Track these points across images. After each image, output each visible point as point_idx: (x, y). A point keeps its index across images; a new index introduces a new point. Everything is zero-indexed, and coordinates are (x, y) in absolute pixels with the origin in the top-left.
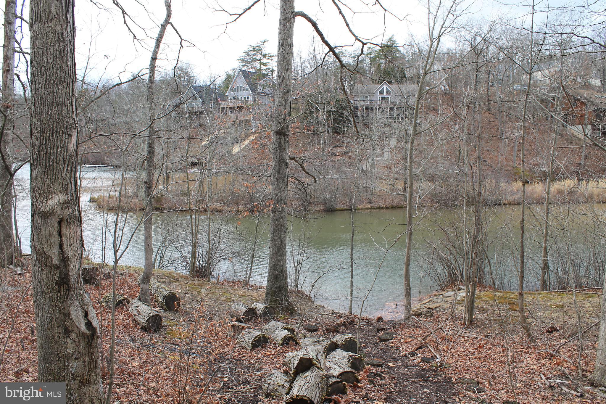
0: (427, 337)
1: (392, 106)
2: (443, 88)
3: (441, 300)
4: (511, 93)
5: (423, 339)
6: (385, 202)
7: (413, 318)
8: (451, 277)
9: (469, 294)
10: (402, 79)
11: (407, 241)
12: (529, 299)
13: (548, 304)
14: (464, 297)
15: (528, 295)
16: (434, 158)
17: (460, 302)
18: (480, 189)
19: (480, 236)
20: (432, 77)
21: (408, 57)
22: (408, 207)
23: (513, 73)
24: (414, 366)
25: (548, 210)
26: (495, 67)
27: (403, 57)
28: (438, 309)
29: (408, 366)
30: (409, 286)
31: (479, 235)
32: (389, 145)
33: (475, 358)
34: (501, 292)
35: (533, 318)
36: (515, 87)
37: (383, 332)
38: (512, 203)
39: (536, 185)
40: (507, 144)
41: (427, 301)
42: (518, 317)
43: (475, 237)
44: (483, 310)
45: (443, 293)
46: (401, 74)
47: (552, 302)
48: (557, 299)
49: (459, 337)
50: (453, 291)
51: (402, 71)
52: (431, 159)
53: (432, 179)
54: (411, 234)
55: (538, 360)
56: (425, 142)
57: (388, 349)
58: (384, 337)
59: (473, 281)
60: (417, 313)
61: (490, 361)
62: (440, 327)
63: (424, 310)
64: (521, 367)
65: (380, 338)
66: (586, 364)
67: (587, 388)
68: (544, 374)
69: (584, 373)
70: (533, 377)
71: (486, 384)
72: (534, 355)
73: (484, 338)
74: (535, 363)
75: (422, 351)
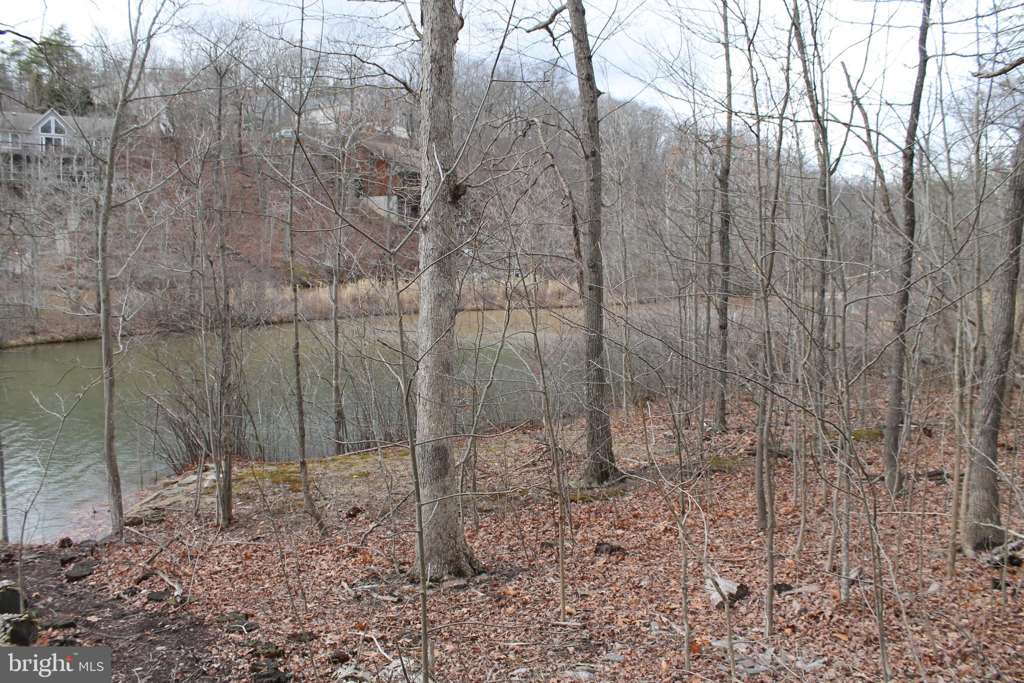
0: (155, 557)
1: (67, 155)
2: (162, 127)
3: (177, 491)
4: (277, 143)
5: (148, 563)
6: (63, 331)
7: (129, 530)
8: (191, 451)
9: (221, 476)
10: (86, 106)
11: (106, 395)
12: (315, 469)
13: (346, 474)
14: (215, 481)
15: (316, 465)
16: (151, 249)
17: (209, 491)
18: (227, 299)
19: (232, 379)
20: (142, 107)
21: (98, 66)
22: (103, 336)
23: (280, 110)
24: (137, 612)
25: (337, 328)
26: (250, 98)
27: (86, 67)
28: (171, 508)
29: (124, 615)
30: (117, 475)
31: (229, 375)
32: (65, 226)
33: (240, 577)
34: (273, 465)
35: (325, 499)
36: (283, 132)
37: (73, 565)
38: (284, 320)
39: (321, 290)
40: (272, 226)
41: (152, 497)
42: (302, 500)
43: (224, 379)
44: (247, 498)
45: (179, 479)
46: (84, 98)
47: (353, 470)
48: (360, 464)
49: (210, 549)
50: (195, 473)
51: (86, 92)
52: (146, 251)
53: (148, 286)
54: (112, 384)
55: (337, 561)
56: (132, 221)
57: (86, 593)
58: (76, 573)
59: (227, 452)
60: (136, 520)
61: (263, 577)
62: (176, 536)
63: (146, 513)
64: (313, 577)
65: (67, 577)
66: (404, 553)
67: (406, 587)
68: (346, 581)
69: (402, 567)
70: (331, 589)
71: (260, 615)
72: (330, 556)
73: (252, 542)
74: (333, 566)
75: (147, 583)
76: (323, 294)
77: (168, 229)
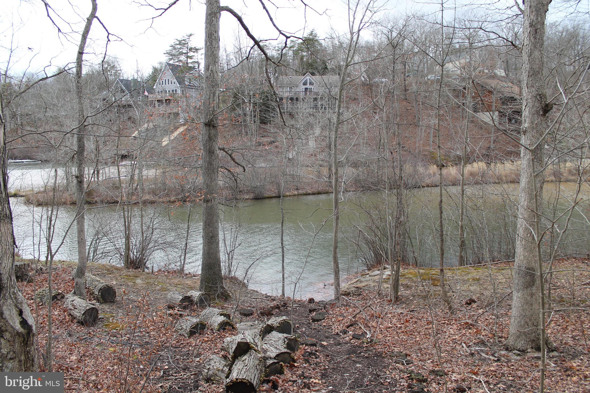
0: (356, 315)
1: (315, 96)
2: (363, 79)
3: (368, 279)
4: (426, 83)
5: (353, 317)
6: (312, 188)
7: (343, 297)
8: (377, 258)
9: (394, 273)
10: (325, 70)
11: (334, 224)
12: (448, 274)
13: (466, 278)
14: (390, 275)
15: (448, 271)
16: (356, 145)
17: (386, 281)
18: (400, 174)
19: (402, 219)
21: (330, 50)
22: (334, 192)
23: (427, 64)
24: (346, 343)
25: (463, 191)
26: (411, 59)
27: (324, 50)
28: (365, 288)
29: (340, 344)
30: (338, 268)
31: (401, 217)
32: (314, 134)
33: (403, 332)
34: (423, 269)
35: (453, 292)
36: (429, 77)
37: (315, 313)
38: (430, 185)
39: (451, 168)
40: (423, 131)
41: (355, 281)
42: (440, 291)
43: (399, 218)
44: (407, 287)
45: (370, 272)
46: (323, 66)
47: (470, 276)
48: (475, 273)
49: (386, 314)
50: (379, 270)
51: (324, 63)
52: (354, 146)
53: (355, 165)
54: (337, 218)
55: (459, 330)
56: (347, 130)
57: (321, 329)
58: (316, 318)
59: (398, 260)
60: (347, 293)
61: (416, 334)
62: (368, 304)
63: (352, 289)
64: (445, 338)
65: (312, 319)
66: (502, 331)
67: (503, 352)
68: (465, 343)
69: (500, 339)
70: (455, 346)
71: (414, 356)
72: (455, 326)
73: (409, 313)
74: (457, 333)
75: (352, 328)
76: (452, 171)
77: (366, 134)
